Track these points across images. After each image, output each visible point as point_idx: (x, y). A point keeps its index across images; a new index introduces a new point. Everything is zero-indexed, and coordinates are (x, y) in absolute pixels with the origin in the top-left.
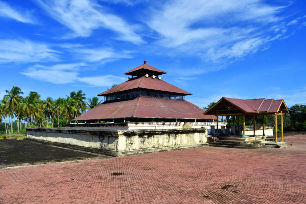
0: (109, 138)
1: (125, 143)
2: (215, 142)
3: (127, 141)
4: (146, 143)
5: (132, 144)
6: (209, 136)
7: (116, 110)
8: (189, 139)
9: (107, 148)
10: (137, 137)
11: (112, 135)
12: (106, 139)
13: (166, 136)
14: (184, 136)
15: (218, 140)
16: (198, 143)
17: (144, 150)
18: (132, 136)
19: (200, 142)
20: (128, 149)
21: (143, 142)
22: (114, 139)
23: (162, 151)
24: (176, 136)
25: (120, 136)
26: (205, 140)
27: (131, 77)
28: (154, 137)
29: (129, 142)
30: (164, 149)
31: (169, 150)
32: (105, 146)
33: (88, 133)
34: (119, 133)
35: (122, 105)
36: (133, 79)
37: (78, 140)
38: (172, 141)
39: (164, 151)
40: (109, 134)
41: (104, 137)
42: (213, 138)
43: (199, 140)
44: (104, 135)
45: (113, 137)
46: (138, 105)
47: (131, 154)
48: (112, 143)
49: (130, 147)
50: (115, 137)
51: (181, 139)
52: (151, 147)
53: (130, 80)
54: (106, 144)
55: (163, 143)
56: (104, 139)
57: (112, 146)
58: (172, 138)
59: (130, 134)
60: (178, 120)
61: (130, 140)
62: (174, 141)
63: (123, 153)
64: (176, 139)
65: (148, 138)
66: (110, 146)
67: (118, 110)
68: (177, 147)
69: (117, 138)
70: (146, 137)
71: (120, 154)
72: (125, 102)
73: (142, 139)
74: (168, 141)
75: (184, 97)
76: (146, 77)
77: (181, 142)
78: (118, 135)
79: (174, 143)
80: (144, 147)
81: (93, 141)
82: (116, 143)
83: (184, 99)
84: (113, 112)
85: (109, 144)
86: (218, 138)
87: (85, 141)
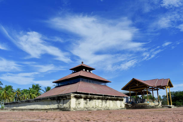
0: (64, 100)
1: (75, 103)
2: (130, 106)
3: (76, 102)
4: (88, 104)
5: (79, 104)
6: (126, 103)
7: (65, 89)
8: (114, 104)
9: (62, 107)
10: (83, 99)
11: (66, 97)
12: (62, 101)
13: (100, 101)
14: (111, 101)
15: (132, 105)
16: (119, 107)
17: (87, 108)
18: (79, 99)
19: (121, 107)
20: (77, 107)
21: (86, 103)
22: (67, 100)
23: (98, 110)
24: (106, 101)
25: (72, 98)
26: (123, 106)
27: (74, 71)
28: (93, 101)
29: (77, 102)
30: (99, 109)
31: (103, 109)
32: (61, 106)
33: (49, 99)
34: (71, 96)
35: (68, 87)
36: (75, 72)
37: (41, 105)
38: (104, 104)
39: (99, 110)
40: (64, 97)
41: (60, 100)
42: (128, 104)
43: (120, 106)
44: (61, 99)
45: (67, 99)
46: (79, 85)
47: (79, 110)
48: (66, 103)
49: (78, 106)
50: (69, 99)
51: (109, 104)
52: (91, 107)
53: (73, 73)
54: (62, 105)
55: (98, 105)
56: (60, 102)
57: (66, 105)
58: (104, 102)
59: (78, 97)
60: (104, 95)
61: (78, 101)
62: (105, 104)
63: (74, 109)
64: (106, 103)
65: (89, 101)
66: (65, 105)
67: (66, 90)
68: (107, 108)
69: (70, 99)
70: (88, 100)
71: (72, 109)
72: (70, 85)
73: (85, 101)
74: (101, 104)
75: (106, 83)
76: (83, 71)
77: (109, 106)
78: (71, 97)
79: (105, 106)
80: (87, 106)
81: (52, 104)
82: (69, 103)
83: (106, 85)
84: (63, 91)
85: (63, 104)
86: (131, 104)
87: (46, 105)
